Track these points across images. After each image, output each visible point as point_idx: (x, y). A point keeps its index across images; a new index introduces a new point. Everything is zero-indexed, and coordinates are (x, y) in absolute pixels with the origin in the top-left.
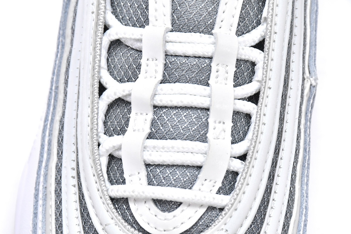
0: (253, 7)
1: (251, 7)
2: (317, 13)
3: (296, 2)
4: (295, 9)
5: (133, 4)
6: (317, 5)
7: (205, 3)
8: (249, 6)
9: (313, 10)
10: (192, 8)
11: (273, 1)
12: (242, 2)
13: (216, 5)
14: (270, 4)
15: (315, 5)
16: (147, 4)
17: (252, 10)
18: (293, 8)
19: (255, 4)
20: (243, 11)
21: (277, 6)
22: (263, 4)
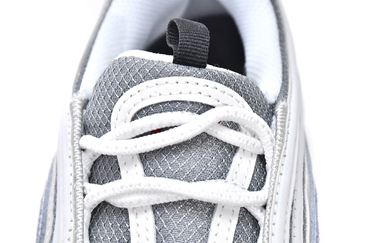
0: (246, 237)
1: (244, 236)
2: (318, 239)
3: (294, 229)
4: (293, 238)
5: (113, 238)
6: (317, 230)
7: (193, 234)
8: (242, 236)
9: (313, 236)
10: (179, 241)
11: (268, 230)
12: (234, 232)
13: (206, 236)
14: (265, 233)
15: (316, 231)
16: (129, 238)
17: (246, 241)
18: (291, 235)
19: (248, 234)
20: (235, 241)
21: (273, 235)
22: (257, 233)
